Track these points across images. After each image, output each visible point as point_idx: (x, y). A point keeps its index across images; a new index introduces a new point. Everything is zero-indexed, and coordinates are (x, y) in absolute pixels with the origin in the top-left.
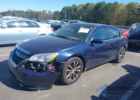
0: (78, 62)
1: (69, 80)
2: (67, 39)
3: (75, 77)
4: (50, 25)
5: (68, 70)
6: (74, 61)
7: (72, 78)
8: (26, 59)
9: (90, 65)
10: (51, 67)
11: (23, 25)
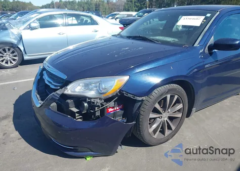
0: (176, 97)
1: (155, 136)
2: (151, 41)
3: (169, 128)
4: (118, 20)
5: (152, 116)
6: (167, 93)
7: (163, 132)
8: (58, 89)
9: (204, 101)
10: (113, 108)
11: (67, 22)
